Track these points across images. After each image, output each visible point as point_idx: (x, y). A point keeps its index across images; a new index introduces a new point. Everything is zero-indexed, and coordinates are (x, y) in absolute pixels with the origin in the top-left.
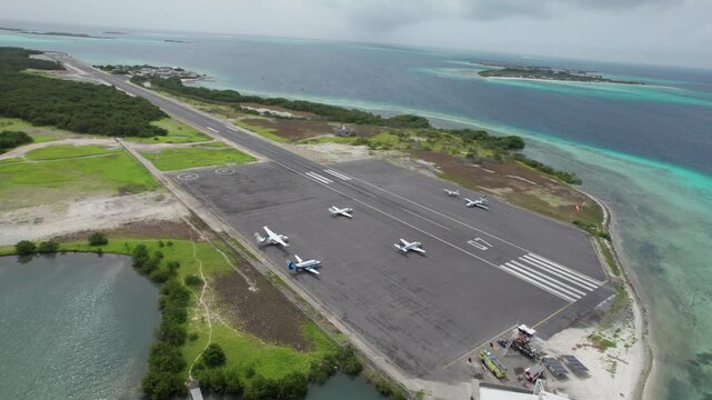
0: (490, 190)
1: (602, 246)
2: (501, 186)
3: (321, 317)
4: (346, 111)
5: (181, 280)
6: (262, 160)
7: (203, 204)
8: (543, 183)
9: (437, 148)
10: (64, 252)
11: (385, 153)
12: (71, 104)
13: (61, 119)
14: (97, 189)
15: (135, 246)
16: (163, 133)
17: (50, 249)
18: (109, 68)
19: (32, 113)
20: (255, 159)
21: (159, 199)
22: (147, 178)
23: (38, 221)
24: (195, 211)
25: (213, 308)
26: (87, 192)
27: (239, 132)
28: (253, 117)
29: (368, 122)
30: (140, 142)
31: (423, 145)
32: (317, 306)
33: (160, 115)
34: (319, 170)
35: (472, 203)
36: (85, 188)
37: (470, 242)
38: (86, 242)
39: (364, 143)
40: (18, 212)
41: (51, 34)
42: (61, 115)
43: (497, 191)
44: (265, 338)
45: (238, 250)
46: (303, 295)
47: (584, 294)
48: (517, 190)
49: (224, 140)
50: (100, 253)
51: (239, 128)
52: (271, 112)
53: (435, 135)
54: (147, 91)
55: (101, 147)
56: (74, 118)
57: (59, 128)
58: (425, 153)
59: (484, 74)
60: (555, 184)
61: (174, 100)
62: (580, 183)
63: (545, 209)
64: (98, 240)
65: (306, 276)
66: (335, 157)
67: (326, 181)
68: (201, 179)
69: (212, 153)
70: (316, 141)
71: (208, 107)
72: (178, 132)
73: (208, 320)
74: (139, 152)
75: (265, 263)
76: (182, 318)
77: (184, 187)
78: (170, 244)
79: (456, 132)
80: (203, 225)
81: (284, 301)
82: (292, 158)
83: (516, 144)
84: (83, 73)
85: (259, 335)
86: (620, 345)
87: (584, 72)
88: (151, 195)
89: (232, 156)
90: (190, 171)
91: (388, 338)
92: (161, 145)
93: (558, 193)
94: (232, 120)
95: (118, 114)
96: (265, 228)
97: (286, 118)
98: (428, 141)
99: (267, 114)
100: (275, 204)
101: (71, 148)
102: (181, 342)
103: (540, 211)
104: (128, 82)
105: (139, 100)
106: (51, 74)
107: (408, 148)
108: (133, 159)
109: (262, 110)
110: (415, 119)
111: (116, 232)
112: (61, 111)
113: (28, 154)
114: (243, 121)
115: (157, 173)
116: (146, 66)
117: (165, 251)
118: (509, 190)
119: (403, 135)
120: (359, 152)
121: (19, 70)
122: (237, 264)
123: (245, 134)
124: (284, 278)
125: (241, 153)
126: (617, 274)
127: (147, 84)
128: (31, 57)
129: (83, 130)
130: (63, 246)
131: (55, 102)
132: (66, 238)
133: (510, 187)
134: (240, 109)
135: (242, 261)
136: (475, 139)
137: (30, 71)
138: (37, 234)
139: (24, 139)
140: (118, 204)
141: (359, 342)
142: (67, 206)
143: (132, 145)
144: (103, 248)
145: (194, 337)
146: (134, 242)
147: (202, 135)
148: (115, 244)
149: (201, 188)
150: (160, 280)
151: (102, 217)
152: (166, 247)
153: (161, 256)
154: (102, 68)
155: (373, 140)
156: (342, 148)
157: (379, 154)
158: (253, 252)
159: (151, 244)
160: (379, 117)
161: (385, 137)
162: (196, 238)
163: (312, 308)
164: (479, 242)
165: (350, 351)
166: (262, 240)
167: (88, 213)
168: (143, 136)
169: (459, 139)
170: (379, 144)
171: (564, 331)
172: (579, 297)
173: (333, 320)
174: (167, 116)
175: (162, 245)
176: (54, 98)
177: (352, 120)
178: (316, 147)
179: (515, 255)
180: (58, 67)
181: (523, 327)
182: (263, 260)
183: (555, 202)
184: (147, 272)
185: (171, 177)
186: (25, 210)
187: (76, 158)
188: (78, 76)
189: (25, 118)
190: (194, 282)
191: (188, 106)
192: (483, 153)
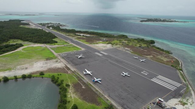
0: (146, 56)
1: (180, 73)
2: (150, 55)
3: (103, 96)
4: (105, 34)
5: (64, 85)
6: (83, 49)
7: (69, 63)
8: (161, 54)
9: (130, 44)
10: (33, 77)
11: (116, 46)
12: (32, 35)
13: (30, 39)
14: (40, 59)
15: (51, 75)
16: (56, 42)
17: (30, 76)
18: (41, 24)
19: (23, 38)
20: (81, 49)
21: (57, 61)
22: (53, 55)
23: (26, 68)
24: (66, 65)
25: (73, 93)
26: (38, 60)
27: (76, 41)
28: (79, 37)
29: (111, 37)
30: (50, 45)
31: (126, 43)
32: (101, 92)
33: (55, 37)
34: (99, 52)
35: (142, 60)
36: (38, 59)
37: (142, 72)
38: (39, 74)
39: (110, 43)
40: (21, 66)
41: (26, 15)
42: (30, 38)
43: (148, 57)
44: (88, 102)
45: (79, 76)
46: (97, 89)
47: (176, 88)
48: (154, 56)
49: (72, 44)
50: (42, 77)
51: (76, 40)
52: (84, 35)
53: (130, 40)
54: (51, 30)
55: (41, 47)
56: (33, 39)
57: (30, 42)
58: (127, 46)
59: (141, 21)
60: (165, 54)
61: (58, 32)
62: (172, 53)
63: (162, 62)
64: (42, 74)
65: (98, 83)
66: (103, 48)
67: (101, 55)
68: (67, 55)
69: (70, 48)
70: (97, 43)
71: (67, 34)
72: (60, 42)
73: (72, 96)
74: (50, 48)
75: (86, 80)
76: (65, 96)
77: (63, 58)
78: (61, 75)
79: (135, 39)
80: (69, 69)
81: (92, 91)
82: (91, 48)
83: (153, 42)
84: (34, 26)
85: (86, 101)
86: (189, 104)
88: (54, 60)
89: (75, 48)
90: (64, 53)
91: (121, 102)
92: (56, 46)
93: (166, 57)
94: (74, 38)
95: (44, 38)
96: (86, 69)
97: (88, 37)
98: (128, 42)
99: (83, 36)
100: (87, 62)
101: (33, 47)
102: (66, 103)
103: (161, 62)
104: (46, 28)
105: (49, 33)
106: (26, 27)
107: (123, 44)
108: (49, 50)
109: (82, 35)
110: (124, 36)
111: (46, 71)
113: (23, 49)
114: (77, 38)
115: (56, 54)
116: (50, 23)
117: (59, 76)
118: (152, 56)
119: (121, 41)
120: (109, 46)
121: (19, 26)
122: (79, 80)
123: (78, 42)
124: (92, 84)
125: (77, 48)
126: (186, 82)
127: (51, 28)
128: (22, 22)
129: (36, 42)
130: (33, 75)
131: (28, 35)
132: (33, 73)
133: (152, 55)
134: (76, 34)
135: (80, 79)
136: (141, 41)
137: (21, 26)
138: (27, 72)
139: (21, 45)
140: (46, 63)
141: (113, 103)
142: (33, 64)
143: (48, 46)
144: (43, 76)
145: (69, 102)
146: (51, 74)
147: (66, 42)
148: (46, 75)
149: (67, 58)
150: (59, 85)
151: (42, 67)
152: (60, 75)
153: (58, 78)
154: (39, 24)
155: (112, 42)
156: (104, 45)
157: (115, 46)
158: (82, 76)
159: (55, 74)
160: (114, 35)
161: (116, 41)
162: (67, 73)
163: (100, 93)
164: (145, 72)
166: (85, 73)
167: (38, 66)
168: (51, 43)
169: (136, 41)
170: (114, 43)
171: (171, 100)
172: (175, 89)
173: (106, 96)
174: (57, 37)
175: (58, 75)
176: (28, 33)
177: (107, 37)
178: (97, 45)
179: (155, 76)
180: (28, 24)
181: (160, 99)
182: (86, 79)
183: (165, 60)
184: (55, 83)
185: (59, 55)
186: (23, 65)
187: (34, 50)
188: (33, 26)
189: (21, 39)
190: (68, 86)
191: (62, 34)
192: (144, 45)
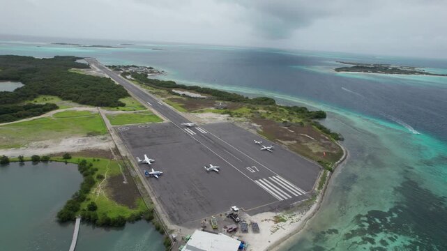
0: (283, 142)
1: (325, 174)
4: (230, 94)
5: (95, 177)
6: (166, 121)
7: (124, 142)
9: (269, 117)
10: (51, 161)
12: (83, 89)
13: (75, 97)
14: (78, 133)
16: (123, 105)
17: (46, 159)
18: (114, 67)
19: (63, 94)
20: (162, 120)
21: (104, 139)
22: (103, 129)
23: (46, 147)
24: (118, 146)
25: (103, 189)
26: (73, 134)
27: (164, 106)
28: (176, 97)
29: (238, 101)
30: (110, 110)
31: (262, 115)
32: (149, 191)
33: (126, 95)
34: (193, 128)
35: (265, 148)
37: (248, 168)
38: (62, 157)
39: (228, 113)
40: (39, 142)
41: (94, 46)
43: (286, 143)
44: (119, 203)
45: (128, 165)
46: (146, 186)
47: (290, 197)
48: (299, 142)
49: (153, 110)
50: (66, 163)
51: (164, 103)
53: (274, 109)
55: (89, 112)
57: (73, 101)
58: (260, 120)
59: (338, 70)
60: (326, 140)
64: (67, 156)
65: (153, 179)
66: (207, 120)
67: (192, 133)
68: (130, 130)
69: (142, 117)
70: (202, 112)
71: (155, 91)
72: (131, 105)
73: (98, 193)
74: (106, 115)
75: (138, 172)
77: (119, 134)
78: (98, 160)
80: (118, 152)
82: (183, 120)
83: (321, 115)
84: (98, 70)
85: (116, 201)
86: (288, 222)
87: (413, 68)
88: (101, 137)
89: (152, 118)
90: (126, 126)
92: (120, 111)
94: (163, 98)
95: (102, 95)
96: (145, 156)
97: (196, 98)
98: (267, 113)
99: (184, 95)
100: (159, 144)
101: (74, 112)
103: (304, 155)
104: (119, 75)
105: (118, 86)
106: (83, 72)
107: (253, 116)
108: (102, 118)
110: (267, 99)
112: (76, 93)
113: (54, 115)
114: (168, 99)
115: (109, 126)
116: (133, 66)
118: (295, 142)
119: (255, 109)
120: (222, 118)
121: (67, 69)
122: (124, 171)
123: (166, 107)
124: (142, 179)
125: (158, 117)
126: (319, 189)
127: (129, 77)
128: (77, 61)
129: (84, 103)
130: (52, 158)
131: (76, 87)
132: (52, 155)
133: (296, 140)
134: (171, 92)
135: (127, 170)
136: (297, 112)
137: (73, 69)
138: (41, 153)
139: (54, 107)
140: (84, 141)
141: (159, 208)
142: (61, 140)
143: (103, 111)
144: (68, 160)
146: (82, 158)
147: (143, 107)
148: (74, 159)
149: (127, 134)
151: (74, 146)
152: (96, 161)
154: (109, 67)
155: (234, 111)
156: (214, 115)
157: (233, 119)
158: (134, 165)
159: (89, 160)
160: (247, 98)
161: (243, 110)
162: (112, 157)
163: (147, 193)
164: (253, 168)
165: (152, 211)
166: (140, 160)
168: (112, 107)
170: (236, 114)
171: (264, 213)
172: (286, 198)
173: (153, 198)
174: (129, 96)
175: (94, 160)
176: (76, 85)
178: (200, 115)
180: (87, 67)
182: (137, 170)
184: (82, 172)
185: (115, 128)
187: (74, 117)
188: (95, 72)
189: (60, 96)
190: (100, 177)
191: (144, 90)
192: (296, 120)
